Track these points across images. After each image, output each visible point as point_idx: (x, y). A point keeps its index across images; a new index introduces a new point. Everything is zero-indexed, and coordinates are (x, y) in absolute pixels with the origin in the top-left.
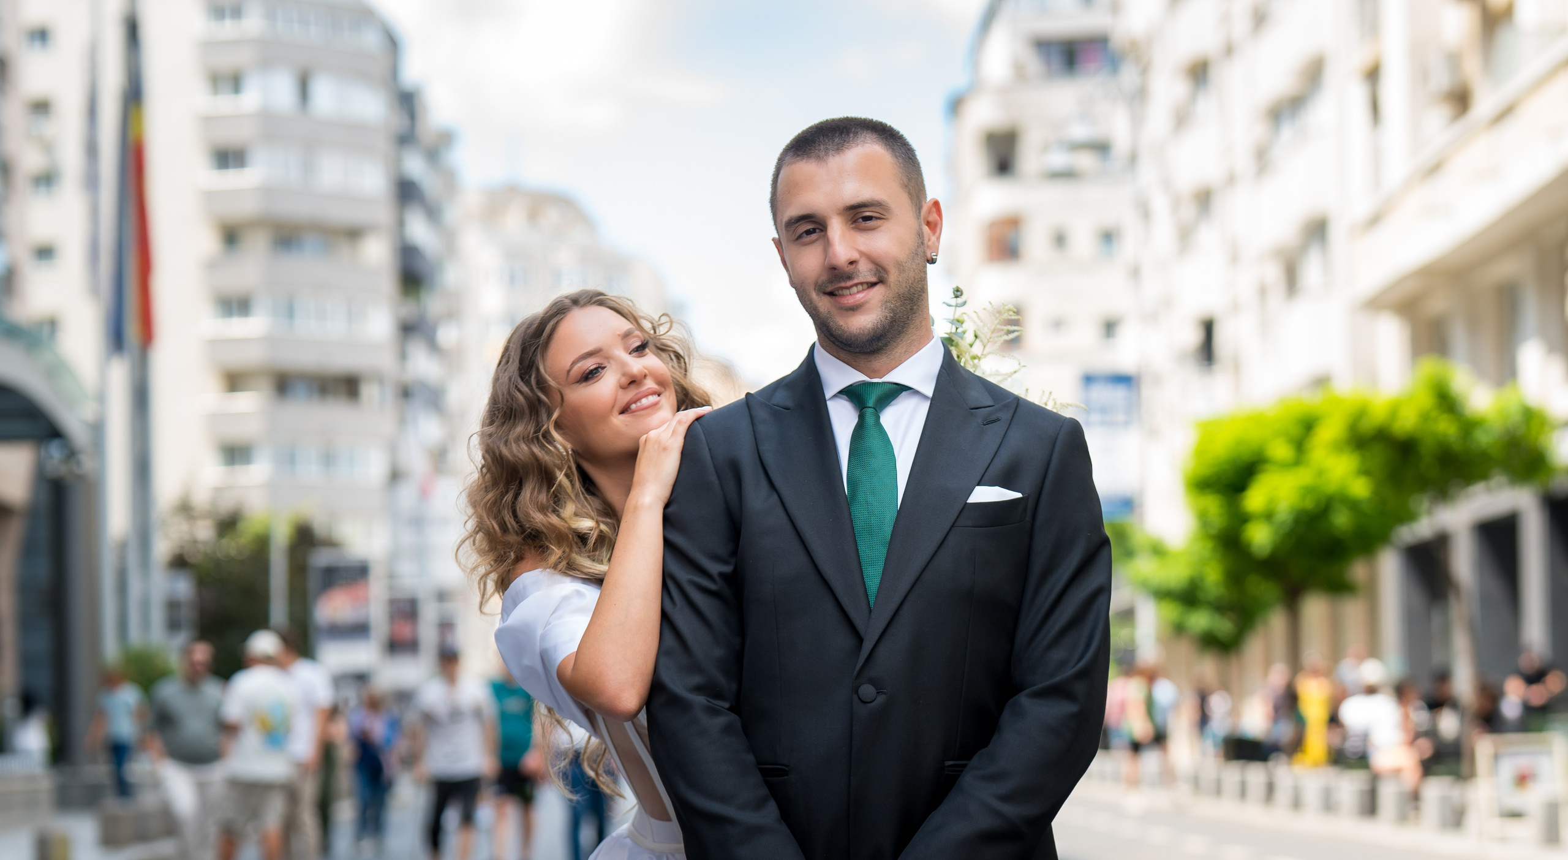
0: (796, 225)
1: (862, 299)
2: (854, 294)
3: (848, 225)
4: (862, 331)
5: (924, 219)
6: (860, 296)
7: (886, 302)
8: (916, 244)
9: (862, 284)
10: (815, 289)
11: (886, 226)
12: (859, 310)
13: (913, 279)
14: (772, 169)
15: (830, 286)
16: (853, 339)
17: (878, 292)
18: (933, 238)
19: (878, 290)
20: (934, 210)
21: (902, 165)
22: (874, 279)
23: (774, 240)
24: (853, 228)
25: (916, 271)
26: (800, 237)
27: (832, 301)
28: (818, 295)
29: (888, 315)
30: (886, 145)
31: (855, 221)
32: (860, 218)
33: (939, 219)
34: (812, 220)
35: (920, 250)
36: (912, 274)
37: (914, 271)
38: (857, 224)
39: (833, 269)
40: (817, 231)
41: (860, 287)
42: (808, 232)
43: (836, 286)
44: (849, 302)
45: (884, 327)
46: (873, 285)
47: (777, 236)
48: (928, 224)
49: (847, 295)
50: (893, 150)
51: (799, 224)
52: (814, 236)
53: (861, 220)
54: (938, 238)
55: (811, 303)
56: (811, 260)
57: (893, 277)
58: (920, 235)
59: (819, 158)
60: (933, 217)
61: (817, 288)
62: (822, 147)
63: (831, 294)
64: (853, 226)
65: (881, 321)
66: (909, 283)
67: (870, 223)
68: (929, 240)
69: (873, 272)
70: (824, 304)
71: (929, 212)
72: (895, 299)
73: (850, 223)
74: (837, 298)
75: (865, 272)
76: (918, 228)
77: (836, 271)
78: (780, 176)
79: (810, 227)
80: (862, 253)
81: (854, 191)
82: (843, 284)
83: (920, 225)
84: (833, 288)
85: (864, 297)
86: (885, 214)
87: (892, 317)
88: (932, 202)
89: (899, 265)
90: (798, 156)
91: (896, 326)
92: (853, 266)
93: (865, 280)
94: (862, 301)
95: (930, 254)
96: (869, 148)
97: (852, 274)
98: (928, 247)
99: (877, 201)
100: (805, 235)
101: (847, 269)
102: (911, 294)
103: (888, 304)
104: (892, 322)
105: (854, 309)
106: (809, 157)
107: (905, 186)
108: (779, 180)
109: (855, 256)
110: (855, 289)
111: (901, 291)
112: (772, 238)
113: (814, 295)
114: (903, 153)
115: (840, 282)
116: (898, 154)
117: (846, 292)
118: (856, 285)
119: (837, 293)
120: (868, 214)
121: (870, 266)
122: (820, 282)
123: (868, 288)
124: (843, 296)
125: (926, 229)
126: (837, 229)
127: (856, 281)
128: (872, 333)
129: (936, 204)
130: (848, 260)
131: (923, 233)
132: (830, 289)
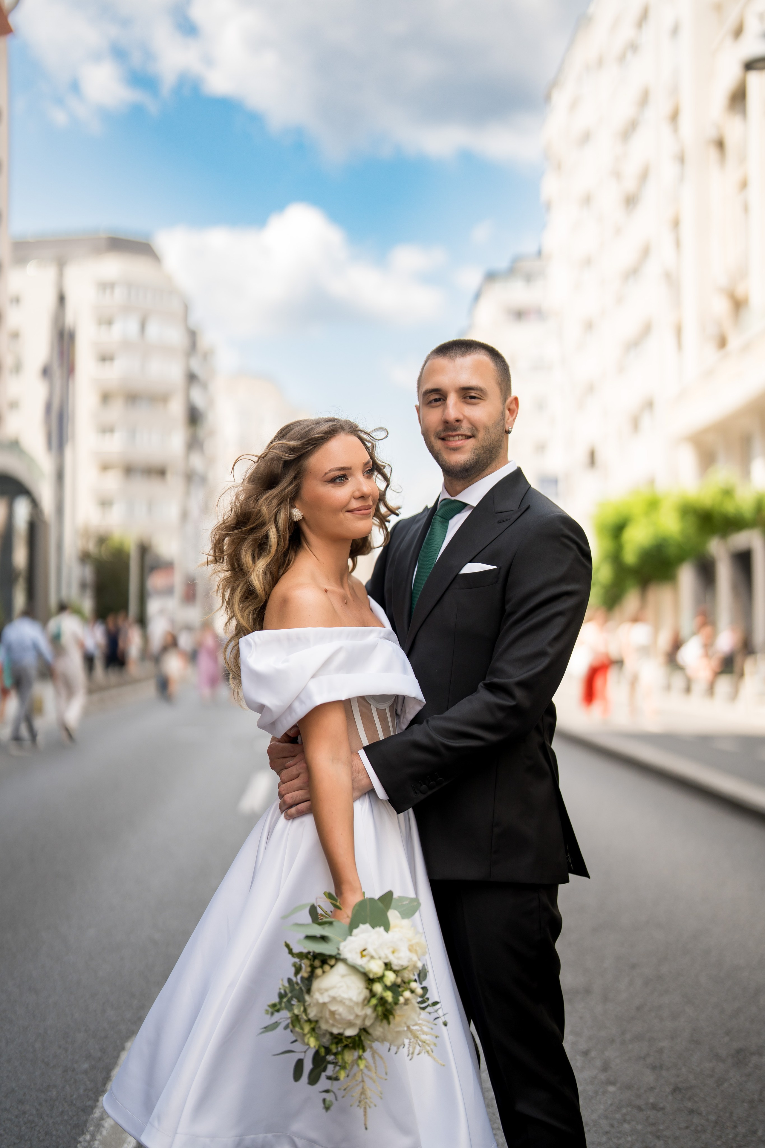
0: (430, 394)
1: (460, 444)
2: (457, 441)
3: (460, 399)
4: (457, 464)
5: (507, 406)
6: (459, 443)
7: (475, 449)
8: (499, 419)
9: (462, 435)
10: (434, 435)
11: (482, 404)
12: (457, 451)
13: (493, 439)
14: (423, 363)
15: (443, 433)
16: (451, 468)
17: (471, 442)
18: (511, 419)
19: (471, 441)
20: (514, 402)
21: (499, 371)
22: (469, 434)
23: (416, 406)
24: (463, 402)
25: (496, 434)
26: (430, 402)
27: (443, 443)
28: (435, 439)
29: (475, 457)
30: (492, 358)
31: (464, 398)
32: (468, 396)
33: (516, 409)
34: (439, 392)
35: (501, 422)
36: (493, 435)
37: (495, 434)
38: (466, 400)
39: (446, 422)
40: (441, 400)
41: (460, 437)
42: (436, 400)
43: (446, 434)
44: (453, 444)
45: (471, 465)
46: (469, 437)
47: (418, 404)
48: (509, 410)
49: (452, 441)
50: (496, 362)
51: (431, 393)
52: (439, 403)
53: (468, 398)
54: (514, 420)
55: (430, 443)
56: (435, 416)
57: (481, 435)
58: (503, 414)
59: (450, 357)
60: (513, 406)
61: (435, 435)
62: (453, 351)
63: (443, 439)
64: (463, 400)
65: (470, 460)
66: (490, 440)
67: (473, 401)
68: (508, 419)
69: (470, 430)
70: (438, 444)
71: (511, 403)
72: (480, 448)
73: (462, 398)
74: (446, 442)
75: (465, 428)
76: (502, 410)
77: (448, 425)
78: (426, 366)
79: (437, 397)
80: (465, 416)
81: (467, 379)
82: (450, 433)
83: (504, 409)
84: (445, 435)
85: (462, 443)
86: (484, 396)
87: (477, 459)
88: (514, 397)
89: (486, 428)
90: (439, 354)
91: (478, 466)
92: (458, 423)
93: (464, 433)
94: (460, 445)
95: (507, 427)
96: (482, 357)
97: (457, 428)
98: (507, 422)
99: (480, 388)
100: (433, 401)
101: (454, 424)
102: (491, 448)
103: (476, 451)
104: (476, 462)
105: (455, 449)
106: (445, 356)
107: (499, 384)
108: (425, 368)
109: (461, 417)
110: (457, 438)
111: (485, 444)
112: (415, 405)
113: (433, 439)
114: (501, 365)
115: (449, 431)
116: (498, 365)
117: (452, 439)
118: (458, 435)
119: (446, 439)
120: (473, 395)
121: (469, 426)
122: (437, 431)
123: (465, 439)
124: (450, 441)
125: (507, 412)
126: (452, 399)
127: (458, 433)
128: (463, 466)
129: (516, 399)
130: (456, 418)
131: (505, 414)
132: (443, 435)
